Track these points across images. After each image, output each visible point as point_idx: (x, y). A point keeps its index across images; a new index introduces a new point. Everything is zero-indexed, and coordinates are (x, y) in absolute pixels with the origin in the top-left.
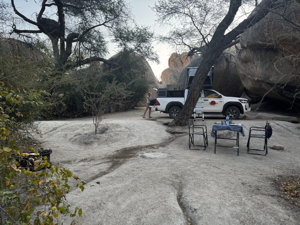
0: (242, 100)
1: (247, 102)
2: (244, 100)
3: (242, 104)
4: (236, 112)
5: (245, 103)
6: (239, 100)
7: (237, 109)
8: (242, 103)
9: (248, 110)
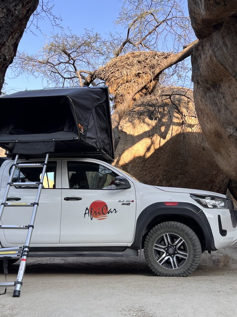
0: (204, 197)
1: (223, 204)
2: (213, 198)
3: (204, 210)
4: (183, 244)
5: (215, 206)
6: (192, 195)
7: (187, 234)
8: (206, 206)
9: (228, 234)
